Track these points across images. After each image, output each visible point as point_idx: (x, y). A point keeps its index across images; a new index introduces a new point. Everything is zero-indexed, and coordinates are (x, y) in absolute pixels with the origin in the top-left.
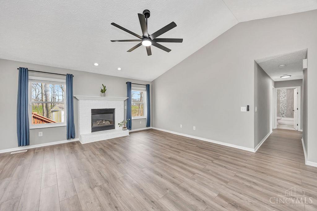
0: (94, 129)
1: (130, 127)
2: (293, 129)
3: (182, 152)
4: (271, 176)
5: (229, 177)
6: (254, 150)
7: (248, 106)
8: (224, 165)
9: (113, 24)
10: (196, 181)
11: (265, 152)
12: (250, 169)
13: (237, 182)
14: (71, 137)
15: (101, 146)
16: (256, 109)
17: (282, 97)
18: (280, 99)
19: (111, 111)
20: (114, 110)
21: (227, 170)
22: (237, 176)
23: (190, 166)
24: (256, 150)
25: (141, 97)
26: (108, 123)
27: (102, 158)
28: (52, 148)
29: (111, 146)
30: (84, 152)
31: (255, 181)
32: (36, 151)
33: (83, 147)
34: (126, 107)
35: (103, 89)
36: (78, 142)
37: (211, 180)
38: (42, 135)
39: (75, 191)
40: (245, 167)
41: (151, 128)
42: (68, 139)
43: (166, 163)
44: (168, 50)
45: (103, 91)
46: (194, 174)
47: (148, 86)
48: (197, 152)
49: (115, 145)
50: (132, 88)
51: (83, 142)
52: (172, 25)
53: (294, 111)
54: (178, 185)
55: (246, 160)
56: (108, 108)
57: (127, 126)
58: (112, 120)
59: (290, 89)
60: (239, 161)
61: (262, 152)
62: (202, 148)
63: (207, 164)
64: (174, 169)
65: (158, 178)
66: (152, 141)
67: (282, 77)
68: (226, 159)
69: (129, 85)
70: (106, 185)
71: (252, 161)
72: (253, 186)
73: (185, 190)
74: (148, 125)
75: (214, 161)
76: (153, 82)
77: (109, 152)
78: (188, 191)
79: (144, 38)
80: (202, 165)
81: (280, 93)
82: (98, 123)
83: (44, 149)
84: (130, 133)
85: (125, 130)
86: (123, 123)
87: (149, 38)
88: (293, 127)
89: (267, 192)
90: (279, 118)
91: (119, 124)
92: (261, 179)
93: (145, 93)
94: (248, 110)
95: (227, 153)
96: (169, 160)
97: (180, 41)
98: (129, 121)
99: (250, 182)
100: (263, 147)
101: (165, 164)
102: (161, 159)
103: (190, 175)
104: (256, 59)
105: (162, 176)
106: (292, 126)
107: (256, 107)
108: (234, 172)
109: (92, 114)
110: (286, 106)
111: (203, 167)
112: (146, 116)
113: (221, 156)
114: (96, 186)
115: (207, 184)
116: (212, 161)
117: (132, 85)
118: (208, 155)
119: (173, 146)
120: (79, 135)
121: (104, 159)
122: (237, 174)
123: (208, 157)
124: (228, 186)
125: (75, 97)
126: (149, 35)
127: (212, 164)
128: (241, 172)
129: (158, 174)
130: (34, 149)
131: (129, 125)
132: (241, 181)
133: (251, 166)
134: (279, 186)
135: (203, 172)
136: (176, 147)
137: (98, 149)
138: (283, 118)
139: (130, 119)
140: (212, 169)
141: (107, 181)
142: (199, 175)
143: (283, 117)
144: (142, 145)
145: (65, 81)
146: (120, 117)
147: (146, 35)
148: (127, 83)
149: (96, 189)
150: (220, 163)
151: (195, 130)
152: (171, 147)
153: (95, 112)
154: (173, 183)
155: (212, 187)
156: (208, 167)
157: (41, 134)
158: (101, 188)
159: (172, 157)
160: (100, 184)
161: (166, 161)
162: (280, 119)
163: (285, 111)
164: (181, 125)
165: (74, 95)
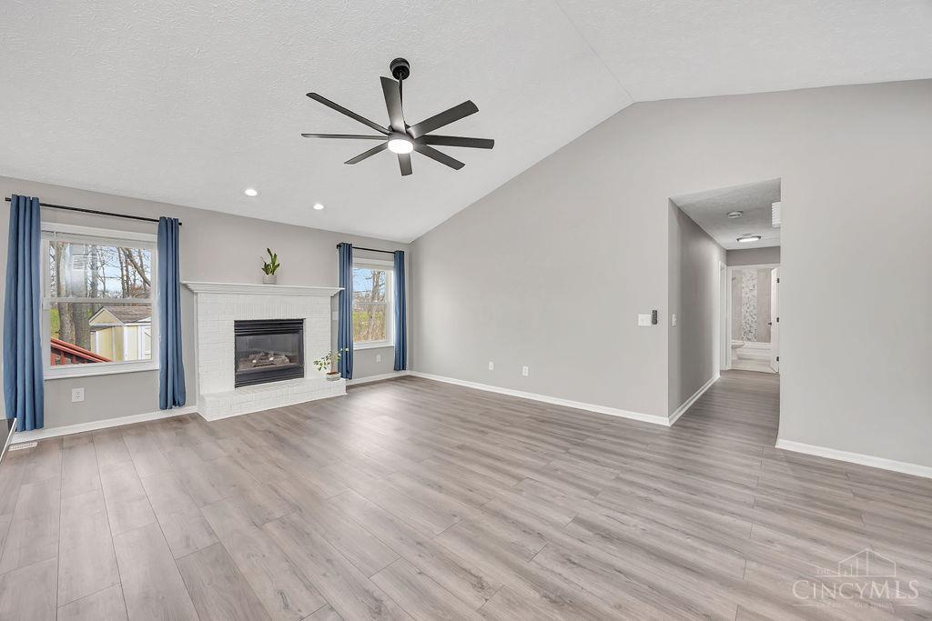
0: (243, 380)
1: (347, 371)
2: (770, 371)
3: (492, 431)
4: (697, 474)
5: (602, 482)
6: (668, 419)
7: (655, 314)
8: (594, 457)
9: (312, 96)
10: (524, 493)
11: (695, 425)
12: (652, 462)
13: (618, 491)
14: (174, 403)
15: (267, 425)
16: (674, 320)
17: (747, 290)
18: (743, 295)
19: (293, 327)
20: (300, 322)
21: (599, 467)
22: (621, 479)
23: (510, 463)
24: (673, 422)
25: (376, 286)
26: (282, 361)
27: (275, 454)
28: (117, 433)
29: (296, 423)
30: (220, 442)
31: (660, 486)
32: (66, 444)
33: (212, 430)
34: (336, 314)
35: (269, 261)
36: (195, 417)
37: (559, 490)
38: (82, 399)
39: (211, 533)
40: (642, 459)
41: (407, 372)
42: (165, 407)
43: (452, 460)
44: (457, 165)
45: (270, 269)
46: (520, 479)
47: (399, 257)
48: (529, 430)
49: (308, 421)
50: (354, 260)
51: (210, 416)
52: (468, 109)
53: (771, 324)
54: (481, 506)
55: (647, 444)
56: (285, 318)
57: (340, 370)
58: (296, 354)
59: (765, 270)
60: (630, 446)
61: (689, 424)
62: (543, 421)
63: (553, 456)
64: (473, 472)
65: (433, 493)
66: (411, 407)
67: (741, 241)
68: (601, 444)
69: (346, 251)
70: (295, 517)
71: (659, 445)
72: (654, 497)
73: (498, 515)
74: (401, 364)
75: (571, 451)
76: (417, 243)
77: (295, 440)
78: (505, 517)
79: (393, 132)
80: (543, 459)
81: (742, 278)
82: (254, 361)
83: (91, 437)
84: (348, 388)
85: (333, 380)
86: (330, 361)
87: (409, 135)
88: (769, 366)
89: (683, 506)
90: (739, 342)
91: (317, 363)
92: (674, 482)
93: (392, 276)
94: (655, 321)
95: (604, 430)
96: (460, 452)
97: (488, 144)
98: (344, 354)
99: (647, 489)
100: (691, 413)
101: (448, 462)
102: (440, 450)
103: (513, 483)
104: (673, 196)
105: (440, 488)
106: (767, 362)
107: (674, 315)
108: (616, 471)
109: (236, 336)
110: (755, 311)
111: (543, 464)
112: (392, 340)
113: (588, 437)
114: (269, 520)
115: (550, 499)
116: (567, 450)
117: (354, 251)
118: (557, 438)
119: (470, 418)
120: (197, 396)
121: (281, 456)
122: (621, 475)
123: (556, 440)
124: (597, 501)
125: (185, 286)
126: (407, 127)
127: (567, 457)
128: (631, 471)
129: (431, 485)
130: (60, 440)
131: (345, 367)
132: (626, 489)
133: (656, 456)
134: (708, 493)
135: (543, 474)
136: (477, 420)
137: (260, 433)
138: (748, 344)
139: (347, 349)
140: (564, 468)
141: (297, 508)
142: (532, 482)
143: (749, 339)
144: (386, 418)
145: (155, 238)
146: (318, 344)
147: (399, 125)
148: (339, 246)
149: (269, 526)
150: (585, 454)
151: (527, 375)
152: (463, 420)
153: (245, 328)
154: (470, 501)
155: (560, 504)
156: (556, 463)
157: (78, 395)
158: (283, 523)
159: (467, 444)
160: (278, 514)
161: (451, 455)
162: (740, 346)
163: (754, 326)
164: (491, 364)
165: (182, 280)
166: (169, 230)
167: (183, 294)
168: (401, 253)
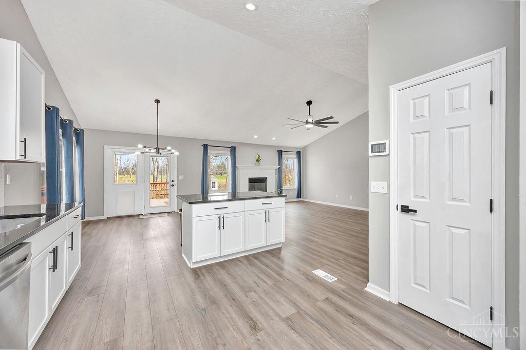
19: (263, 180)
20: (266, 178)
34: (277, 176)
35: (257, 158)
41: (301, 199)
44: (326, 127)
45: (258, 161)
47: (299, 153)
50: (283, 156)
56: (262, 177)
58: (265, 189)
69: (280, 153)
74: (299, 195)
76: (305, 148)
93: (296, 161)
109: (249, 183)
112: (296, 186)
117: (283, 152)
125: (237, 167)
139: (281, 189)
145: (230, 153)
146: (271, 186)
147: (310, 120)
148: (278, 151)
153: (251, 180)
164: (337, 196)
165: (236, 165)
166: (233, 149)
167: (236, 169)
168: (300, 152)
